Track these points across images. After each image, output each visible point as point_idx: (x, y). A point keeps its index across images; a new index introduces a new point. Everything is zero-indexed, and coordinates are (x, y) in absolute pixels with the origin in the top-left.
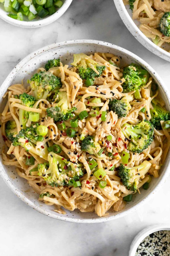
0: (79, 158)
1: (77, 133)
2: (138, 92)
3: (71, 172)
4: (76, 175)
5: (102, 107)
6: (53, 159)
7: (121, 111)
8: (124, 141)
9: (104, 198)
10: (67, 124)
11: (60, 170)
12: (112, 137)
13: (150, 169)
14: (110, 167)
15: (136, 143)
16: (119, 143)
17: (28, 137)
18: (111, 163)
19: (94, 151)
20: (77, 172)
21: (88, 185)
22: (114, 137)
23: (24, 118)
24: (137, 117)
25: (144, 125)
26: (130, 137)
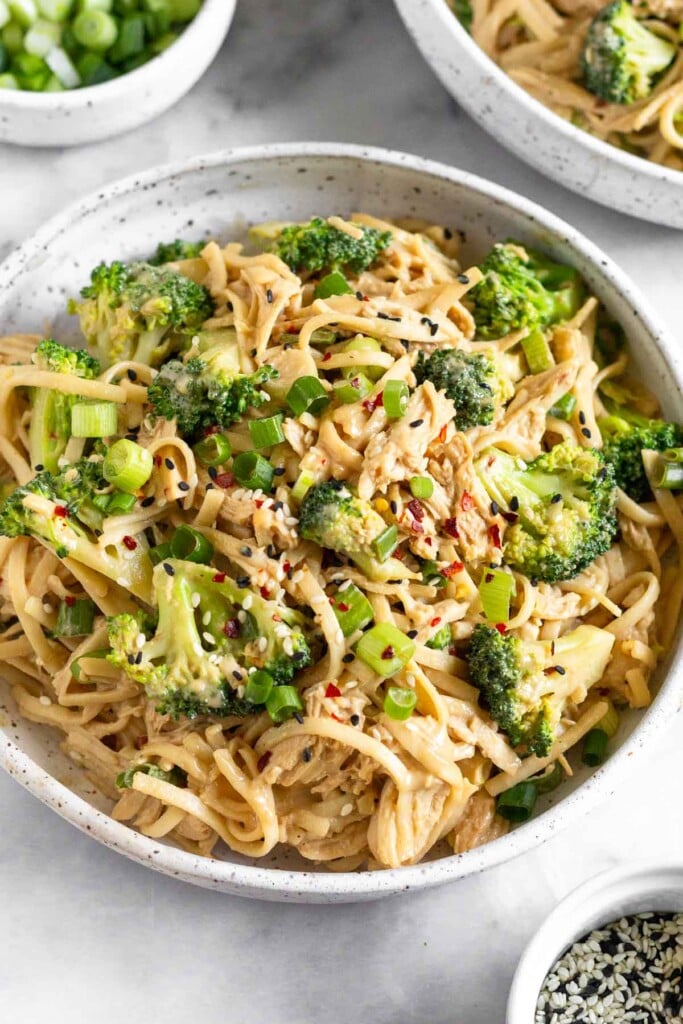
0: (289, 577)
1: (278, 472)
2: (542, 342)
3: (256, 645)
4: (280, 658)
5: (384, 371)
6: (175, 581)
7: (469, 388)
8: (487, 515)
9: (408, 769)
10: (236, 439)
11: (209, 638)
12: (435, 488)
13: (608, 666)
14: (429, 627)
15: (541, 523)
16: (467, 521)
17: (66, 494)
18: (431, 612)
19: (357, 533)
20: (283, 639)
21: (334, 700)
22: (442, 490)
23: (52, 435)
24: (538, 436)
25: (574, 456)
26: (514, 503)
